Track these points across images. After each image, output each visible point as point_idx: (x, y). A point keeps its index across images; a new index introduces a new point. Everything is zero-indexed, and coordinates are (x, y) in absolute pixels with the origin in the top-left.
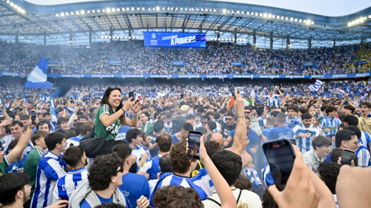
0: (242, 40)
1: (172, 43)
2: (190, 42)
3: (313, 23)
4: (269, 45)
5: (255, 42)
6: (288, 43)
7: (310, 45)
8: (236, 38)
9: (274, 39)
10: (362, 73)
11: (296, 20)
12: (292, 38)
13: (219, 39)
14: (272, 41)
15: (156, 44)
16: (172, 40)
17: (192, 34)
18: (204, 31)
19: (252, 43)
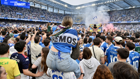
0: (43, 8)
1: (15, 5)
2: (23, 5)
3: (67, 6)
4: (52, 11)
5: (48, 9)
6: (58, 11)
7: (65, 13)
8: (41, 6)
9: (54, 9)
10: (78, 23)
11: (63, 4)
12: (60, 10)
13: (35, 6)
14: (53, 10)
15: (7, 4)
16: (15, 3)
17: (24, 2)
18: (29, 2)
19: (47, 9)
